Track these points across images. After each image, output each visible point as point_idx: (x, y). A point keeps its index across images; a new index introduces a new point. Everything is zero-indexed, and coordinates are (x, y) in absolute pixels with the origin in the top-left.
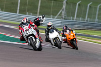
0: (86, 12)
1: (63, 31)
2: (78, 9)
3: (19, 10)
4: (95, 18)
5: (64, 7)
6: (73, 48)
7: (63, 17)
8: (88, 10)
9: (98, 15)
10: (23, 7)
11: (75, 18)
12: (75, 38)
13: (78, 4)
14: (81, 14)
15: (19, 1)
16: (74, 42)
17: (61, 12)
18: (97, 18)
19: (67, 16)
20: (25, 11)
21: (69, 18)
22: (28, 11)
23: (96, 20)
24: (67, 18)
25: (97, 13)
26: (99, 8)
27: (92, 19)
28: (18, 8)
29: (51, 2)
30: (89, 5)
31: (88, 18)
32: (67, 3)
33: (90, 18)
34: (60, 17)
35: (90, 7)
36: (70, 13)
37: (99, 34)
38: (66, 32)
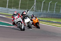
0: (48, 7)
1: (31, 18)
2: (43, 5)
3: (8, 6)
4: (54, 11)
5: (35, 4)
6: (37, 28)
7: (34, 10)
8: (49, 6)
9: (56, 9)
10: (10, 4)
11: (42, 11)
12: (38, 22)
13: (43, 2)
14: (45, 8)
15: (8, 1)
16: (38, 24)
17: (33, 7)
18: (55, 10)
19: (37, 10)
20: (11, 6)
21: (38, 10)
22: (13, 7)
23: (54, 12)
24: (36, 10)
25: (55, 8)
26: (56, 5)
27: (52, 12)
28: (7, 5)
29: (27, 1)
30: (50, 3)
31: (49, 10)
32: (36, 1)
33: (51, 11)
34: (33, 10)
35: (51, 4)
36: (38, 8)
37: (56, 21)
38: (33, 18)
